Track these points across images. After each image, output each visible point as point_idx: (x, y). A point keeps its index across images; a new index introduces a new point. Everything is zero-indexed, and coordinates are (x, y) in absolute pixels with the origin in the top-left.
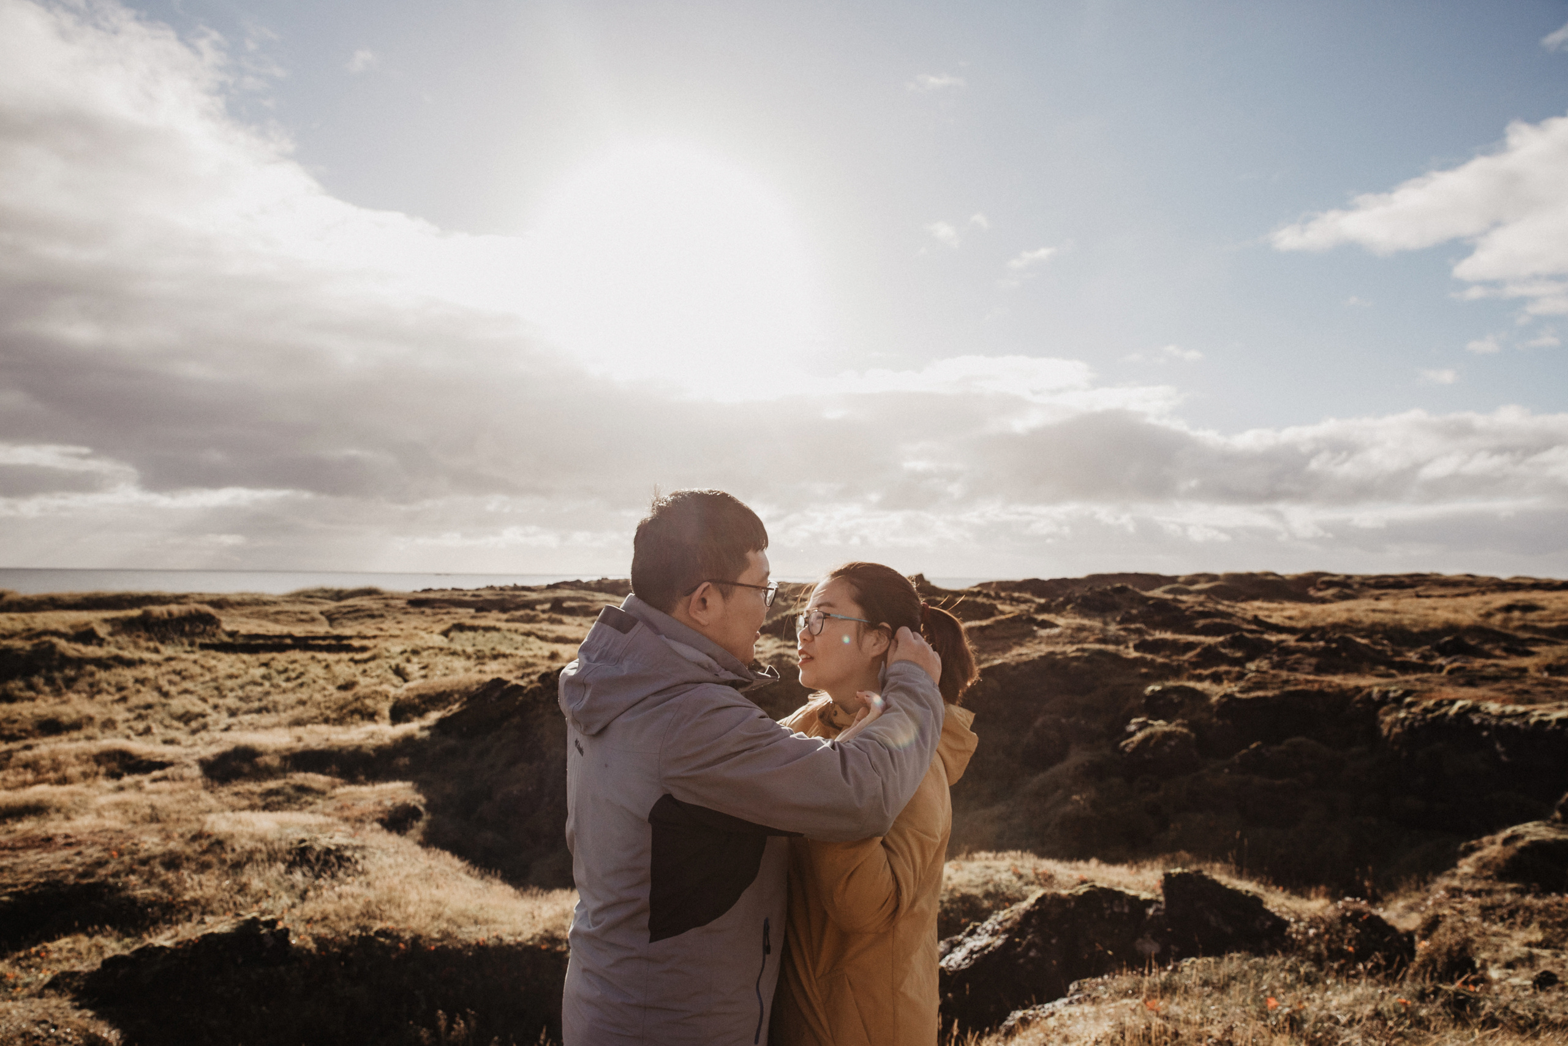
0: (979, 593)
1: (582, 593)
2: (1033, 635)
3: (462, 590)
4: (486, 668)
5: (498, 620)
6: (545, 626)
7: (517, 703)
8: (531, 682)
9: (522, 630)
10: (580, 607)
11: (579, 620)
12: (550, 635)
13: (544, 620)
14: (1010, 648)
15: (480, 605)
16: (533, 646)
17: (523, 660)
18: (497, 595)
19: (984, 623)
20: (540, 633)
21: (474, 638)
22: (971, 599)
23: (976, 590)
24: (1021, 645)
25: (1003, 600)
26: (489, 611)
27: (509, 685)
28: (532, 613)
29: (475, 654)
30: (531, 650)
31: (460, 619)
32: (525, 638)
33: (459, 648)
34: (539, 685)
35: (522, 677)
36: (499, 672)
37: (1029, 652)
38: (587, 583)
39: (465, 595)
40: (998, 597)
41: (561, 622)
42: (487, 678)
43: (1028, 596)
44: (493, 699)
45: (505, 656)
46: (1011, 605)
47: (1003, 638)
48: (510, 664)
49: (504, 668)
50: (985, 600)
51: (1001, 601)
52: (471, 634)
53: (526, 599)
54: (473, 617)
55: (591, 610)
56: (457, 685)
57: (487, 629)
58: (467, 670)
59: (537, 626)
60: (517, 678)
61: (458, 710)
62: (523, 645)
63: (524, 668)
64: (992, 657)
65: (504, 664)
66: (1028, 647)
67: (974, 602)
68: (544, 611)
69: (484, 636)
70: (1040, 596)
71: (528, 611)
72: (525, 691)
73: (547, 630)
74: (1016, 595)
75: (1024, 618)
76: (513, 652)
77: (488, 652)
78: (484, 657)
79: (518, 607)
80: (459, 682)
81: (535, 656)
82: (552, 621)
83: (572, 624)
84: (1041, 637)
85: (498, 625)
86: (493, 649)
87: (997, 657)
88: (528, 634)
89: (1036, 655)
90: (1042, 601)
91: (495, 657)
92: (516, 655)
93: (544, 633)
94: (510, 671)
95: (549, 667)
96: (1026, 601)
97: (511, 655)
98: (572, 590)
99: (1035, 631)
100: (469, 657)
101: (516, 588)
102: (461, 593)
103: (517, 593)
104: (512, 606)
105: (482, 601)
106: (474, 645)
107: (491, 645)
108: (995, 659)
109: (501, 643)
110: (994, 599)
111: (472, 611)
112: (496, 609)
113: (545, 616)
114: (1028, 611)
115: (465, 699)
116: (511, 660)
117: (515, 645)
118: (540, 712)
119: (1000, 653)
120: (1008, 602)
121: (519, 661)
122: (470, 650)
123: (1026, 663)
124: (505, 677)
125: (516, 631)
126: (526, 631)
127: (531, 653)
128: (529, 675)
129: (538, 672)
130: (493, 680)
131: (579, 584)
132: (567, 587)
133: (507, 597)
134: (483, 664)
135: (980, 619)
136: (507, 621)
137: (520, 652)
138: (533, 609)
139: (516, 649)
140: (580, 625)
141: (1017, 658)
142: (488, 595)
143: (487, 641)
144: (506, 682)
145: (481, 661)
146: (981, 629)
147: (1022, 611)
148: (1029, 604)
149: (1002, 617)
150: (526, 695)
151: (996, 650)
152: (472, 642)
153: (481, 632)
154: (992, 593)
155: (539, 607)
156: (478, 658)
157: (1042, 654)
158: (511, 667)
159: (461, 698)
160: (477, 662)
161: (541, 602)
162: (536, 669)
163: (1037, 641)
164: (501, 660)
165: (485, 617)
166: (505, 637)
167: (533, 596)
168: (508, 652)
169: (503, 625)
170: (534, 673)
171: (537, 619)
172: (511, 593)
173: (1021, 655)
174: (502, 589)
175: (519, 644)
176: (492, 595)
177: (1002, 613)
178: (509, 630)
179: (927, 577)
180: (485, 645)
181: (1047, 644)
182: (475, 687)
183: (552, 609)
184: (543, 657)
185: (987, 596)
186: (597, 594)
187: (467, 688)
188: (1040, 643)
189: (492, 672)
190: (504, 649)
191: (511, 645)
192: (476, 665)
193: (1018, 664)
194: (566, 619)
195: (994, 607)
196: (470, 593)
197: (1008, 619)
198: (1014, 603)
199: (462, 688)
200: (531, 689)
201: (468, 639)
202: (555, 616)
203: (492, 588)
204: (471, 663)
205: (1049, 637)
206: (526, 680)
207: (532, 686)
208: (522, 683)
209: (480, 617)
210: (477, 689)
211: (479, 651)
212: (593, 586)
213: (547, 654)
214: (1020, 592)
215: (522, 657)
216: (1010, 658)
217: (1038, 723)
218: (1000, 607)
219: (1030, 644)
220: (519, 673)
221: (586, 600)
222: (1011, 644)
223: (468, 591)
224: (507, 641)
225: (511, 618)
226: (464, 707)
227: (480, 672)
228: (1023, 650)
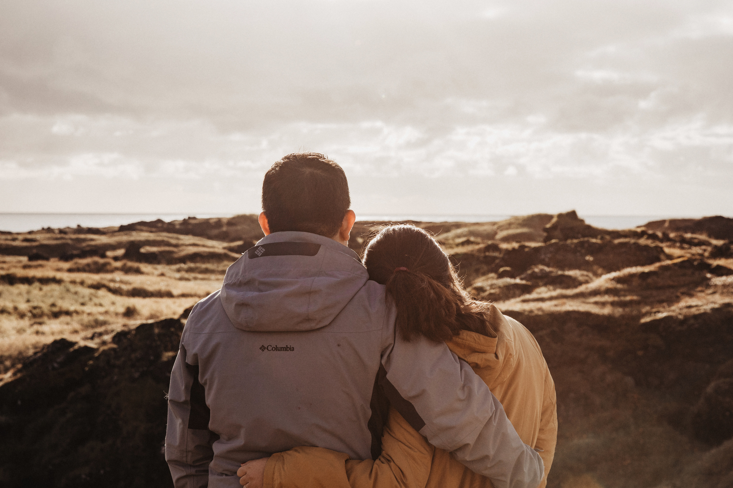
0: (643, 234)
1: (164, 236)
2: (705, 284)
3: (9, 233)
4: (44, 328)
5: (59, 270)
6: (118, 276)
7: (87, 369)
8: (104, 343)
9: (89, 282)
10: (161, 253)
11: (161, 268)
12: (125, 287)
13: (116, 269)
14: (678, 299)
15: (35, 251)
16: (103, 302)
17: (91, 318)
18: (57, 239)
19: (647, 269)
20: (112, 285)
21: (28, 292)
22: (632, 241)
23: (639, 230)
24: (691, 296)
25: (672, 242)
26: (47, 259)
27: (76, 347)
28: (101, 261)
29: (30, 311)
30: (101, 305)
31: (8, 269)
32: (92, 291)
33: (9, 305)
34: (114, 346)
35: (92, 338)
36: (61, 332)
37: (699, 303)
38: (170, 224)
39: (14, 240)
40: (666, 238)
41: (138, 271)
42: (49, 340)
43: (703, 237)
44: (56, 365)
45: (68, 313)
46: (682, 248)
47: (672, 287)
48: (75, 323)
49: (68, 328)
50: (649, 242)
51: (668, 244)
52: (24, 288)
53: (93, 243)
54: (25, 267)
55: (176, 256)
56: (8, 350)
57: (45, 281)
58: (20, 331)
59: (109, 276)
60: (86, 339)
61: (10, 380)
62: (91, 299)
63: (93, 327)
64: (654, 310)
65: (68, 324)
66: (699, 298)
67: (636, 244)
68: (116, 259)
69: (41, 289)
70: (717, 238)
71: (97, 259)
72: (96, 355)
73: (121, 282)
74: (688, 235)
75: (696, 263)
76: (79, 308)
77: (45, 307)
78: (42, 315)
79: (84, 254)
80: (11, 346)
81: (106, 312)
82: (127, 270)
83: (153, 274)
84: (716, 286)
85: (59, 275)
86: (53, 305)
87: (661, 309)
88: (97, 287)
89: (708, 308)
90: (719, 243)
91: (56, 315)
92: (83, 312)
93: (117, 285)
94: (76, 332)
95: (124, 325)
96: (700, 243)
97: (77, 312)
98: (151, 232)
99: (709, 279)
100: (22, 316)
101: (80, 230)
102: (9, 237)
103: (82, 236)
104: (75, 252)
105: (37, 247)
106: (28, 301)
107: (50, 301)
108: (659, 312)
109: (62, 298)
110: (662, 241)
111: (24, 259)
112: (54, 256)
113: (118, 264)
114: (702, 255)
115: (19, 366)
116: (75, 317)
117: (81, 300)
118: (115, 378)
119: (665, 304)
120: (678, 244)
121: (86, 319)
122: (23, 306)
123: (696, 317)
124: (72, 338)
125: (82, 283)
126: (95, 283)
127: (101, 309)
128: (100, 334)
129: (112, 331)
130: (55, 342)
131: (160, 225)
132: (144, 228)
133: (70, 242)
134: (40, 324)
135: (643, 265)
136: (70, 270)
137: (87, 309)
138: (103, 256)
139: (83, 304)
140: (162, 275)
141: (685, 311)
142: (43, 239)
143: (45, 296)
144: (73, 344)
145: (38, 320)
146: (643, 275)
147: (693, 255)
148: (704, 247)
149: (669, 262)
150: (97, 358)
151: (661, 302)
152: (26, 297)
153: (37, 284)
154: (660, 234)
155: (109, 254)
156: (34, 316)
157: (716, 306)
158: (76, 326)
159: (13, 365)
160: (33, 321)
161: (113, 247)
162: (109, 327)
163: (710, 291)
164: (64, 319)
165: (41, 266)
166: (68, 290)
167: (103, 240)
168: (72, 308)
169: (66, 276)
170: (106, 332)
171: (108, 267)
172: (74, 236)
173: (690, 307)
174: (61, 231)
175: (87, 299)
176: (49, 239)
177: (670, 257)
178: (73, 282)
179: (580, 214)
180: (43, 302)
181: (722, 294)
182: (31, 352)
183: (126, 256)
184: (117, 314)
185: (654, 237)
186: (182, 237)
187: (20, 353)
188: (714, 293)
189: (53, 334)
190: (67, 304)
191: (76, 301)
192: (32, 325)
193: (687, 318)
194: (144, 267)
195: (661, 250)
196: (20, 237)
197: (675, 264)
198: (686, 246)
199: (15, 353)
200: (104, 351)
201: (20, 294)
202: (130, 264)
203: (49, 230)
204: (25, 323)
205: (725, 286)
206: (97, 340)
207: (105, 348)
208: (92, 344)
209: (36, 267)
210: (35, 353)
211: (35, 308)
212: (178, 227)
213: (122, 310)
214: (693, 232)
215: (89, 314)
216: (678, 311)
217: (710, 389)
218: (667, 250)
219: (702, 294)
220: (89, 333)
221: (169, 244)
222: (679, 294)
223: (18, 234)
224: (70, 295)
225: (74, 266)
226: (19, 375)
227: (37, 333)
228: (693, 302)
